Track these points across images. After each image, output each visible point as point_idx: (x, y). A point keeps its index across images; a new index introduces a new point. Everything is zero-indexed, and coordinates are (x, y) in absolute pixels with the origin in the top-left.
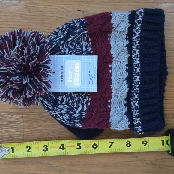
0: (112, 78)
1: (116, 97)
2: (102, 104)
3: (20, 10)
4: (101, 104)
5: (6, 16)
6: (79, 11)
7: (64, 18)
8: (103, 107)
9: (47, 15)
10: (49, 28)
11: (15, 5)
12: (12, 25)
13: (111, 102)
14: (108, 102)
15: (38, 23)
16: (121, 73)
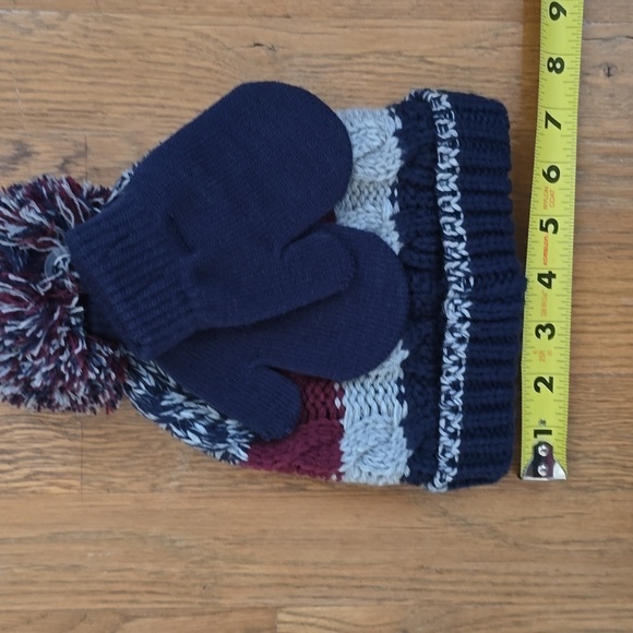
3: (65, 43)
5: (17, 61)
6: (258, 45)
7: (209, 70)
9: (153, 58)
10: (163, 102)
11: (49, 27)
12: (40, 91)
15: (125, 86)
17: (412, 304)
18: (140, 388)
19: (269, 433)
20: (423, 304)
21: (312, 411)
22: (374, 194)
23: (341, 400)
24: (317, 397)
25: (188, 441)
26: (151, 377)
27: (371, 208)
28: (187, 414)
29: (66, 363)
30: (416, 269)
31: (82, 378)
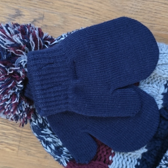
17: (157, 132)
18: (35, 122)
19: (79, 160)
20: (161, 134)
21: (99, 157)
22: (159, 81)
23: (112, 157)
24: (103, 152)
25: (46, 150)
26: (41, 120)
27: (155, 86)
28: (50, 140)
29: (8, 105)
30: (164, 118)
31: (12, 112)
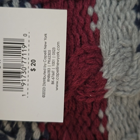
0: (103, 46)
1: (118, 100)
2: (80, 121)
4: (78, 122)
8: (85, 128)
13: (106, 117)
14: (97, 116)
16: (125, 30)
